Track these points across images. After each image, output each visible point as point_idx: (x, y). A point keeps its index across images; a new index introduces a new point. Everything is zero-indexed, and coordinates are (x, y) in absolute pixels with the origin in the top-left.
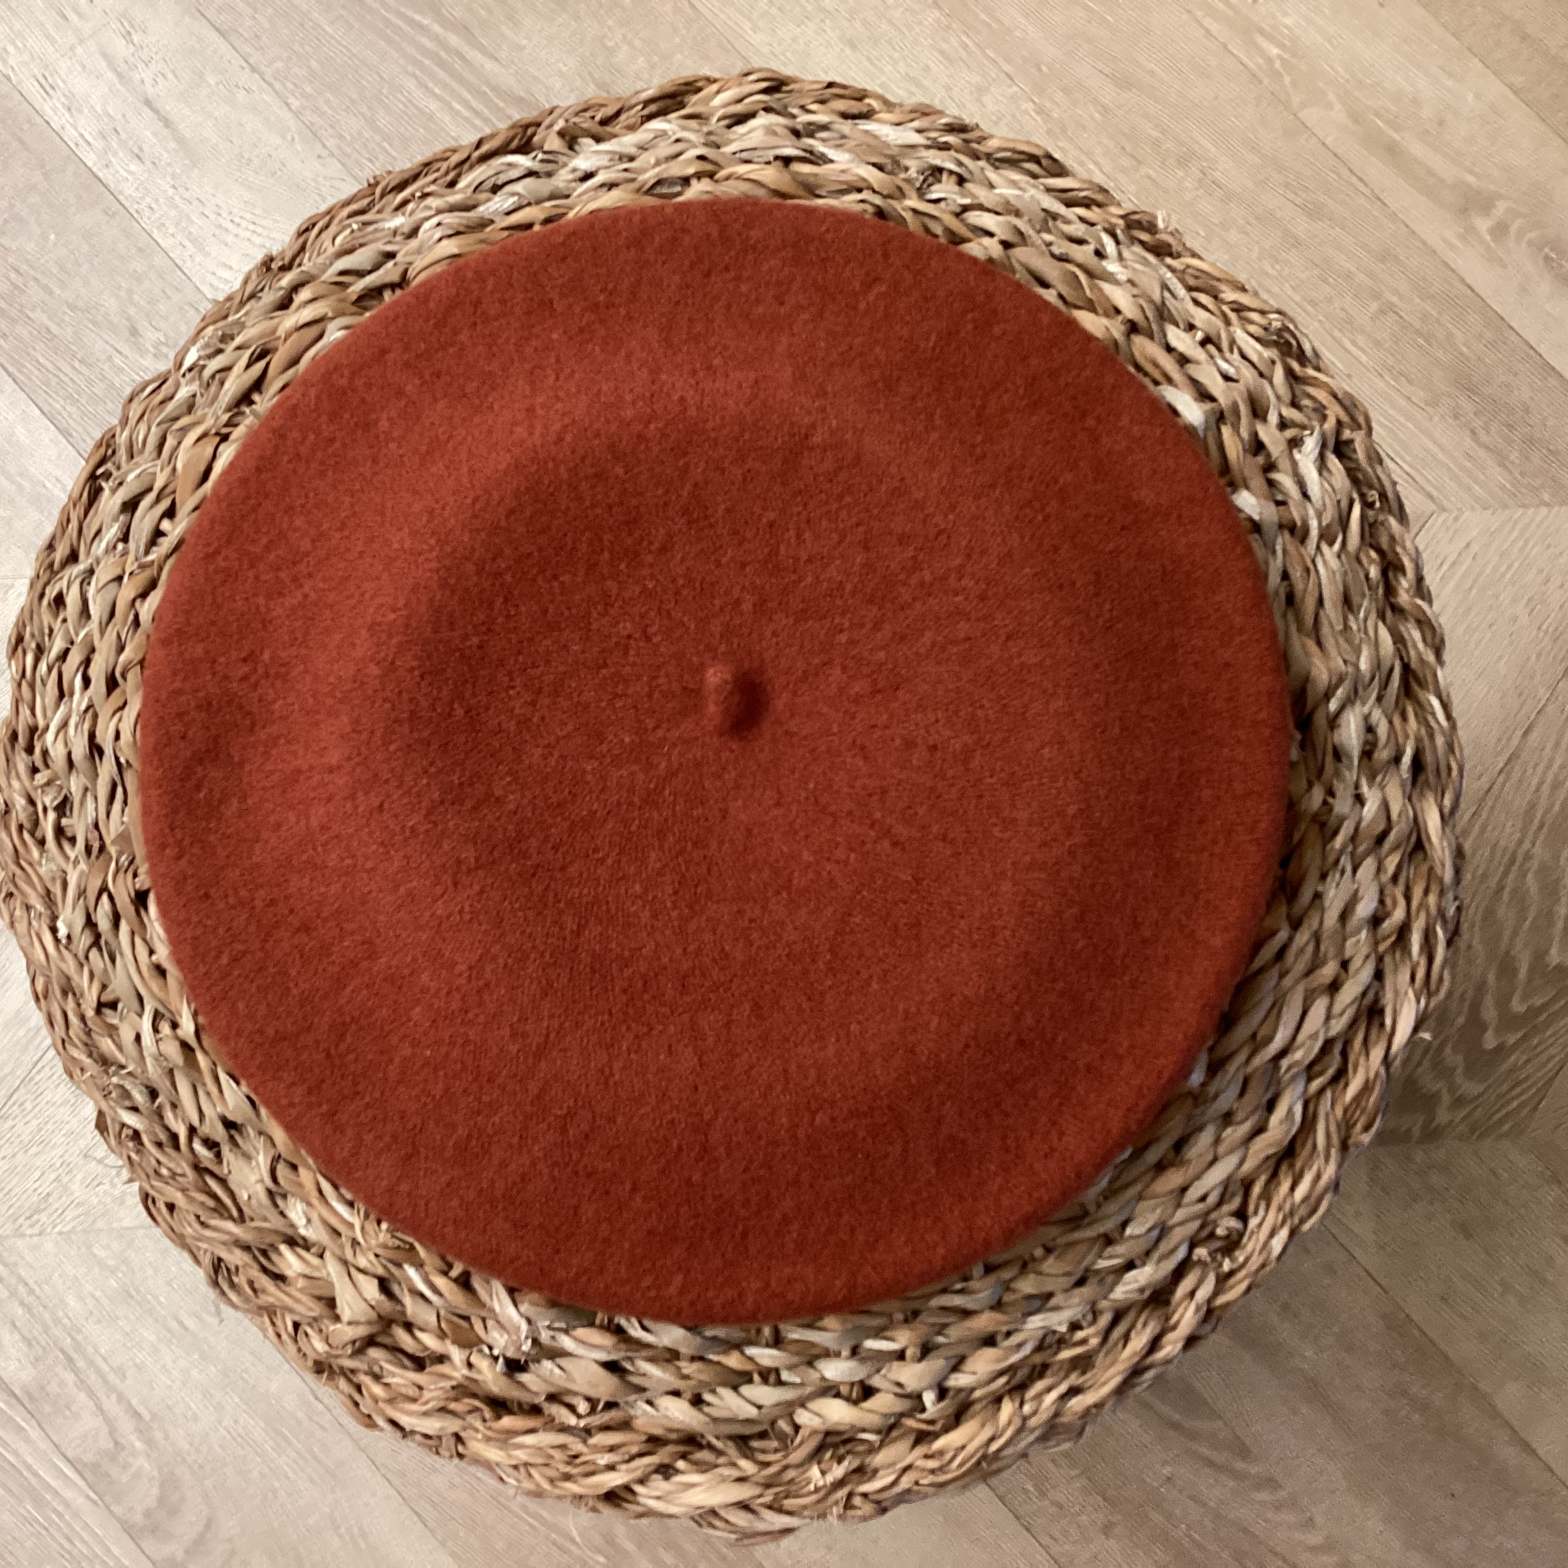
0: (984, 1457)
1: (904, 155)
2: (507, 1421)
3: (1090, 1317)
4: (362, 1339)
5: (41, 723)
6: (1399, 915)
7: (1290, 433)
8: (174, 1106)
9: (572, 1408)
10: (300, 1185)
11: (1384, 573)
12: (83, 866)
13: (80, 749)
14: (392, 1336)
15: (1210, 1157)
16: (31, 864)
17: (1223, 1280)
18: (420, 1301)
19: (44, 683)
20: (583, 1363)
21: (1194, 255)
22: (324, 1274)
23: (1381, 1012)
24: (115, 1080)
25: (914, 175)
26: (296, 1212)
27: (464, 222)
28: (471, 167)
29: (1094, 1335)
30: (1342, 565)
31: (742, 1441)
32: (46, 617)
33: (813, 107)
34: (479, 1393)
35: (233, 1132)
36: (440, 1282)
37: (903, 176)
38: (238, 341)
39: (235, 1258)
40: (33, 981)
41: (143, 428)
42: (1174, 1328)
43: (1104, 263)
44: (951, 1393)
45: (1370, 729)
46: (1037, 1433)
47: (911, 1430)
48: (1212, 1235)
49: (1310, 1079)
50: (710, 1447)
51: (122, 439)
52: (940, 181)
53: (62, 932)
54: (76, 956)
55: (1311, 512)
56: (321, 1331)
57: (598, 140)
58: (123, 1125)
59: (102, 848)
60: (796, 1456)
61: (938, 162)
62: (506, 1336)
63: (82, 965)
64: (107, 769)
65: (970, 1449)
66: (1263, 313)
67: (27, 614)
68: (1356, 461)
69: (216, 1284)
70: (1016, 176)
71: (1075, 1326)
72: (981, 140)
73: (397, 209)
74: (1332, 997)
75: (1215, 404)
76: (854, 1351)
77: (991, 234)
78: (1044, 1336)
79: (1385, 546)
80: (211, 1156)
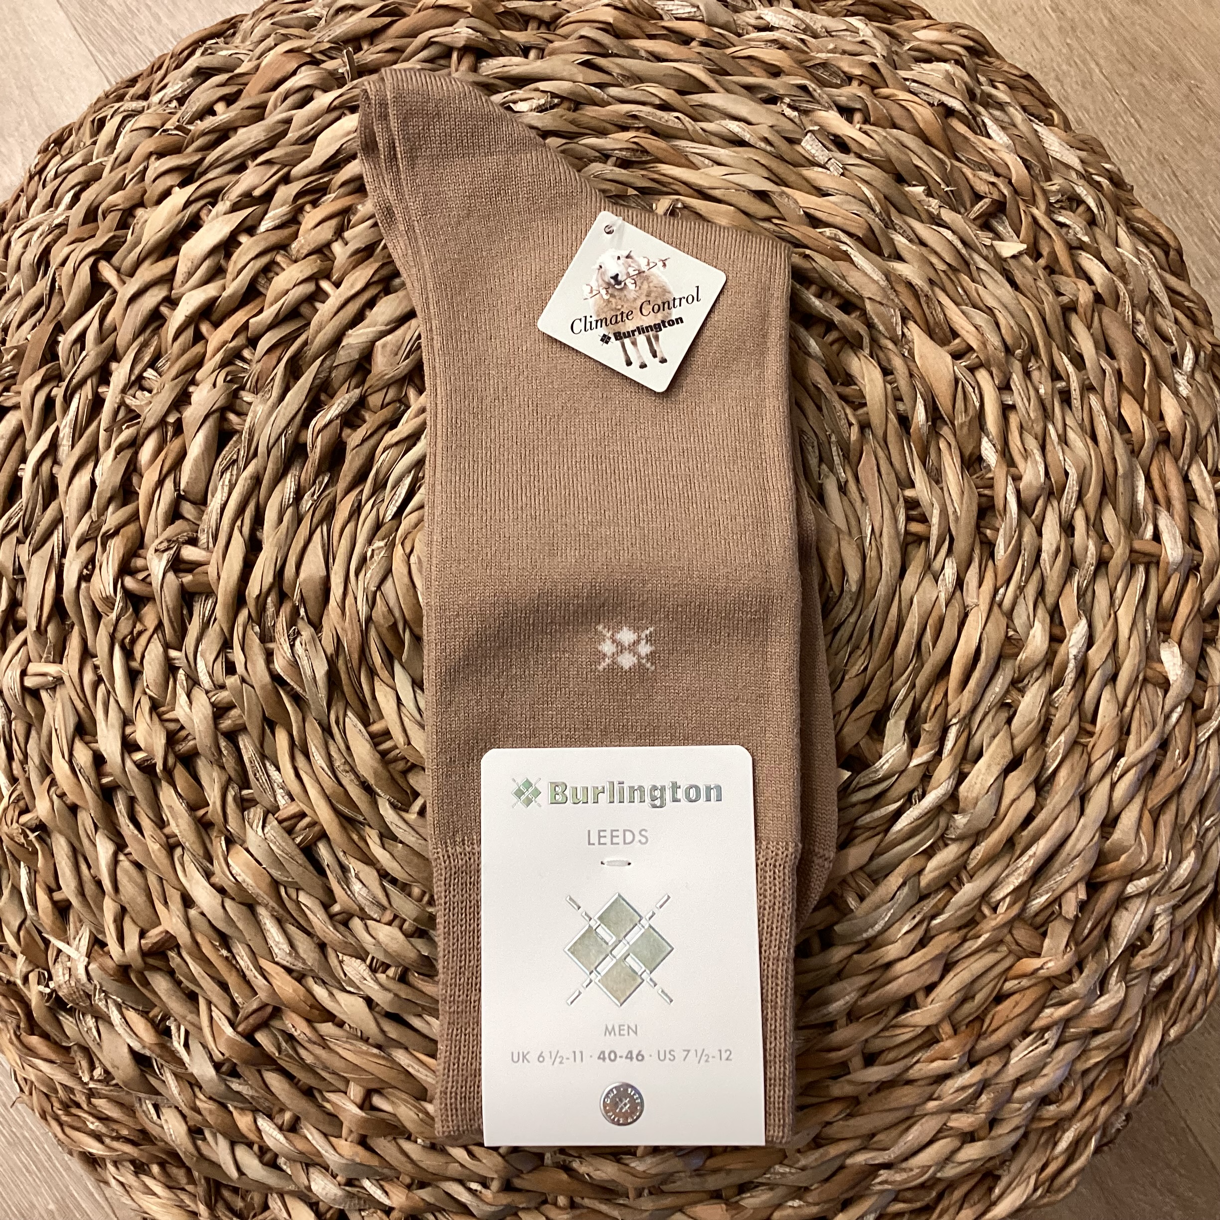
1: (1056, 169)
2: (33, 1041)
6: (1068, 1106)
18: (16, 899)
20: (118, 1041)
33: (1001, 85)
34: (24, 1003)
36: (42, 897)
37: (1043, 185)
43: (1175, 369)
45: (1150, 929)
49: (896, 1201)
52: (1074, 212)
61: (1082, 194)
64: (42, 286)
70: (1143, 250)
72: (1130, 203)
74: (963, 1143)
75: (1197, 552)
76: (350, 1183)
77: (1091, 282)
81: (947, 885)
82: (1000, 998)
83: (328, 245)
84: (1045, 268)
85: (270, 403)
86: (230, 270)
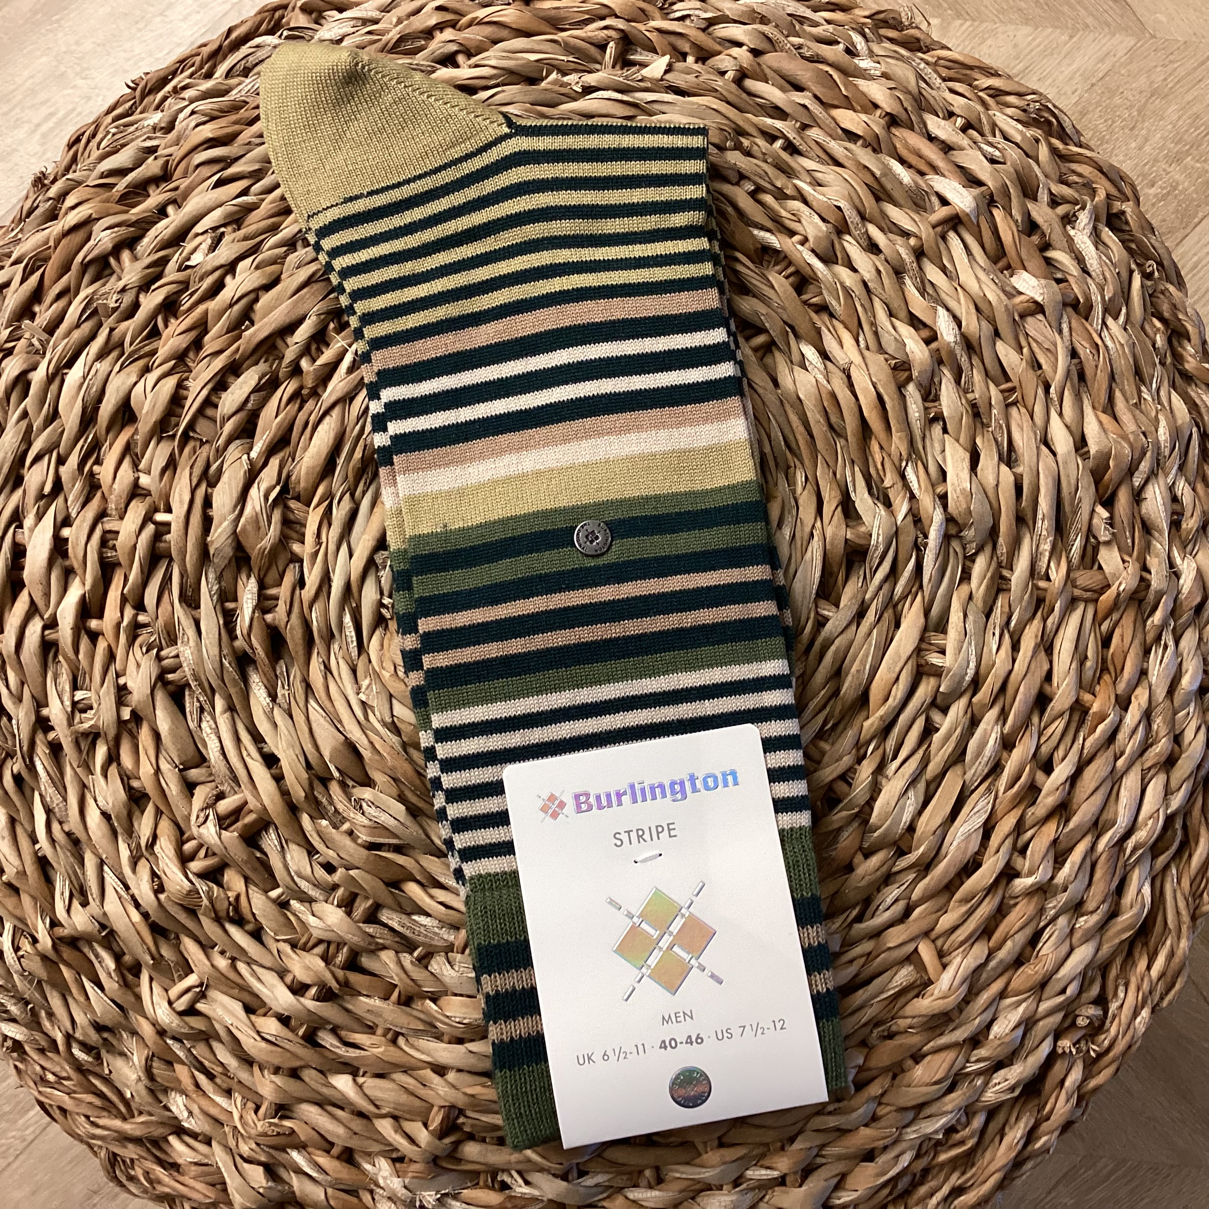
3: (964, 1120)
7: (1061, 210)
8: (49, 1016)
10: (178, 1079)
11: (1170, 341)
15: (1065, 948)
17: (1091, 1065)
18: (307, 1180)
21: (943, 46)
22: (212, 1161)
26: (178, 1104)
27: (215, 106)
28: (224, 57)
29: (970, 1136)
30: (1130, 336)
35: (105, 1035)
36: (325, 1161)
38: (14, 254)
39: (130, 1152)
42: (1049, 1117)
43: (856, 61)
45: (1175, 499)
48: (1074, 1025)
49: (1154, 857)
55: (1093, 287)
57: (340, 9)
58: (5, 1036)
66: (1019, 95)
68: (1130, 231)
69: (114, 1177)
71: (950, 1131)
73: (156, 107)
74: (1168, 773)
75: (984, 188)
76: (736, 1184)
77: (740, 45)
78: (921, 1145)
79: (1166, 315)
80: (90, 1059)
81: (999, 590)
82: (1106, 642)
83: (136, 484)
84: (696, 62)
85: (192, 643)
86: (76, 565)
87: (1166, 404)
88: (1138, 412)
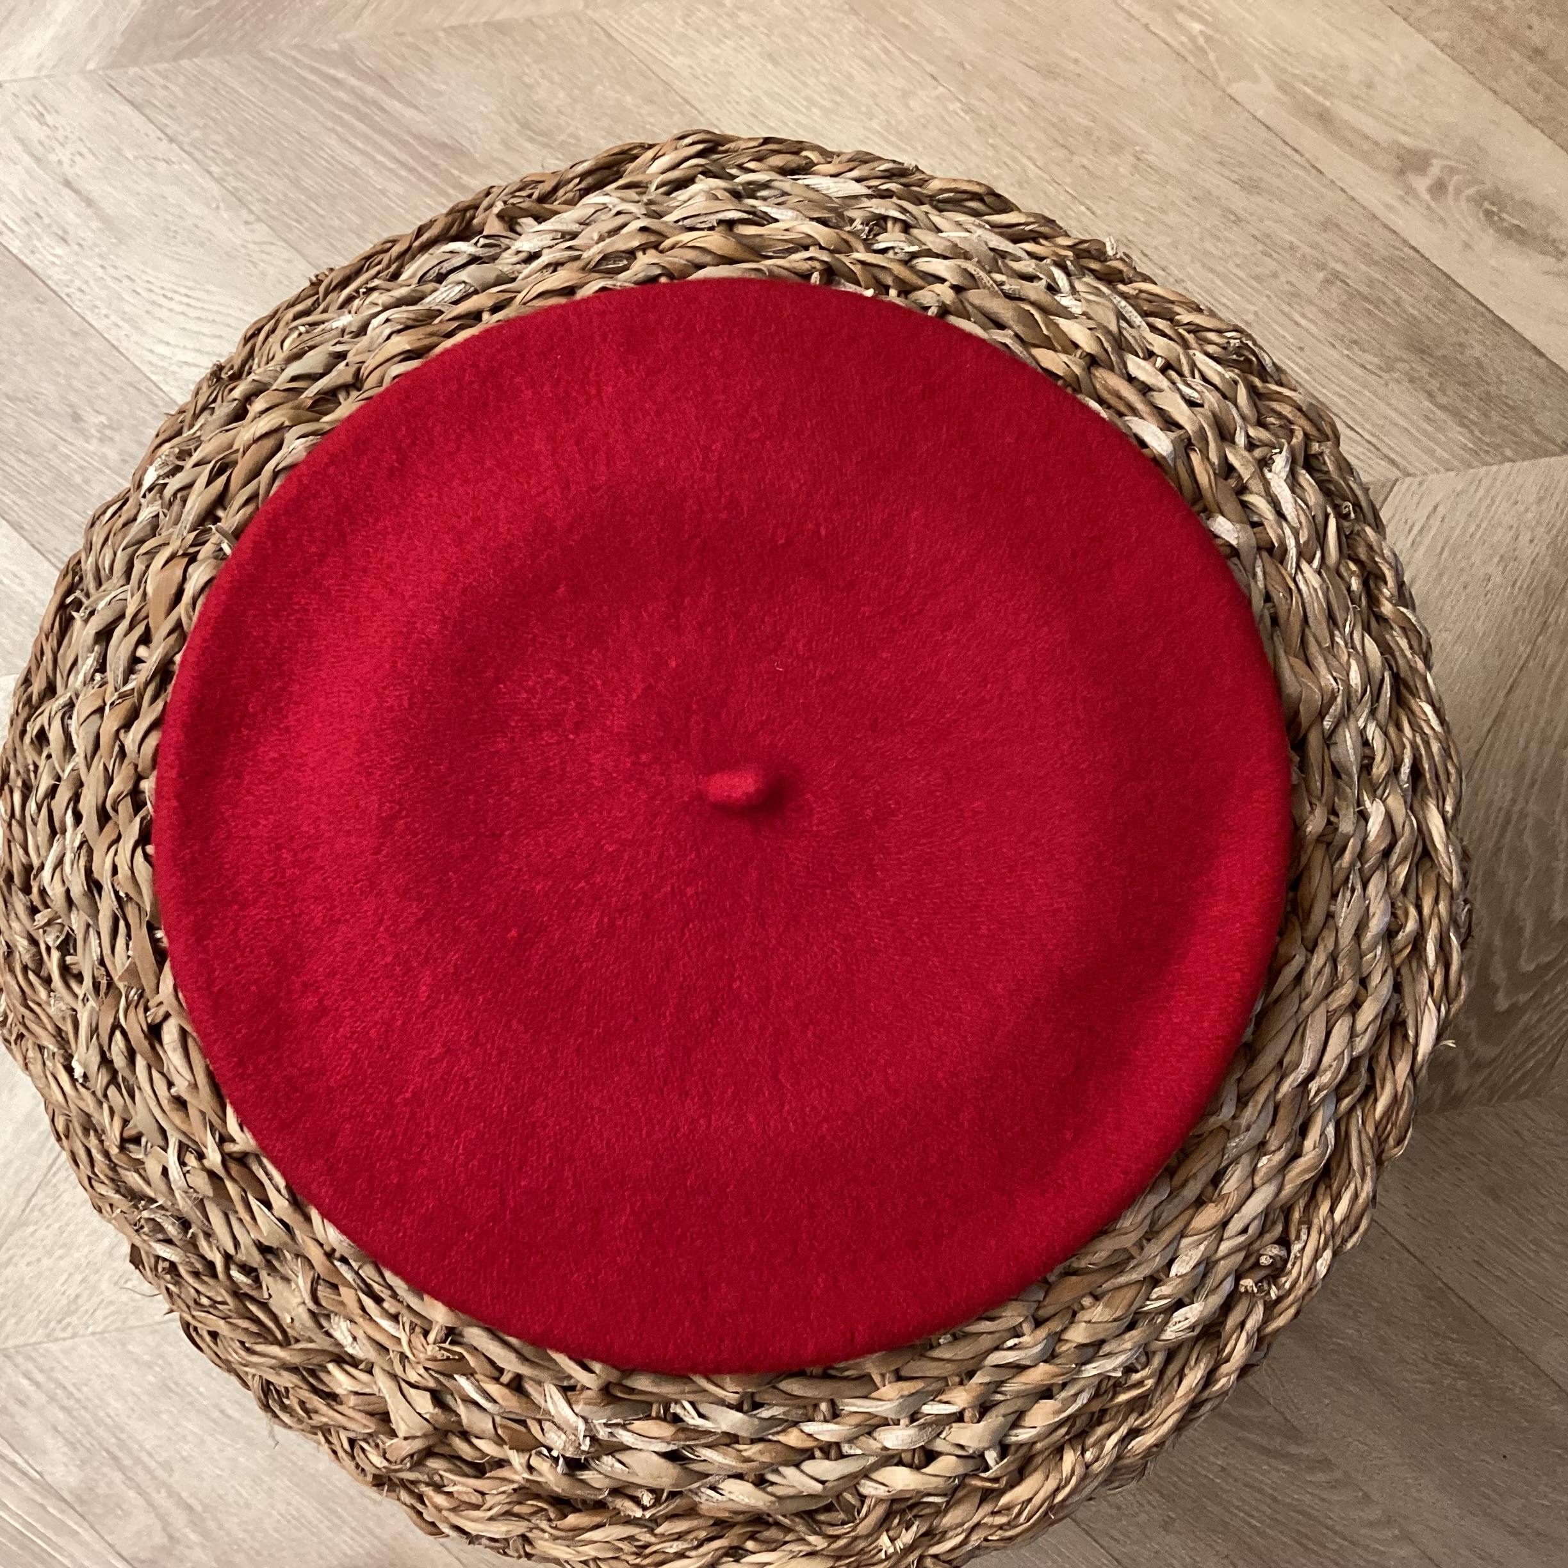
0: (1051, 1508)
1: (849, 207)
2: (572, 1520)
3: (1143, 1359)
4: (419, 1451)
5: (36, 863)
6: (1411, 926)
7: (1258, 453)
8: (208, 1235)
9: (637, 1501)
10: (342, 1303)
11: (1365, 584)
12: (92, 1003)
13: (78, 887)
14: (450, 1445)
15: (1249, 1186)
16: (39, 1005)
17: (1271, 1308)
18: (474, 1409)
19: (35, 824)
20: (642, 1454)
21: (1146, 279)
22: (376, 1391)
23: (1404, 1024)
24: (145, 1214)
25: (860, 227)
26: (341, 1330)
27: (412, 316)
28: (413, 258)
29: (1148, 1378)
30: (1324, 580)
31: (809, 1516)
32: (30, 755)
33: (752, 165)
34: (543, 1493)
35: (270, 1257)
36: (493, 1388)
37: (848, 228)
38: (196, 457)
39: (285, 1380)
40: (53, 1121)
41: (108, 553)
42: (1227, 1360)
43: (1057, 298)
44: (1013, 1449)
45: (1366, 743)
46: (1100, 1479)
47: (977, 1488)
48: (1257, 1264)
49: (1339, 1100)
50: (777, 1524)
51: (88, 566)
52: (885, 231)
53: (78, 1072)
54: (94, 1093)
55: (1288, 532)
56: (377, 1446)
57: (539, 219)
58: (158, 1258)
59: (110, 984)
60: (863, 1528)
61: (882, 211)
62: (563, 1437)
63: (100, 1104)
64: (107, 904)
65: (1037, 1501)
66: (1219, 332)
67: (10, 753)
68: (1327, 472)
69: (266, 1407)
70: (961, 218)
71: (1129, 1370)
72: (922, 183)
73: (341, 307)
74: (1354, 1016)
75: (1181, 432)
76: (913, 1418)
77: (942, 280)
78: (1100, 1383)
79: (1363, 556)
80: (249, 1282)
84: (899, 296)
87: (1359, 648)
88: (1330, 657)
